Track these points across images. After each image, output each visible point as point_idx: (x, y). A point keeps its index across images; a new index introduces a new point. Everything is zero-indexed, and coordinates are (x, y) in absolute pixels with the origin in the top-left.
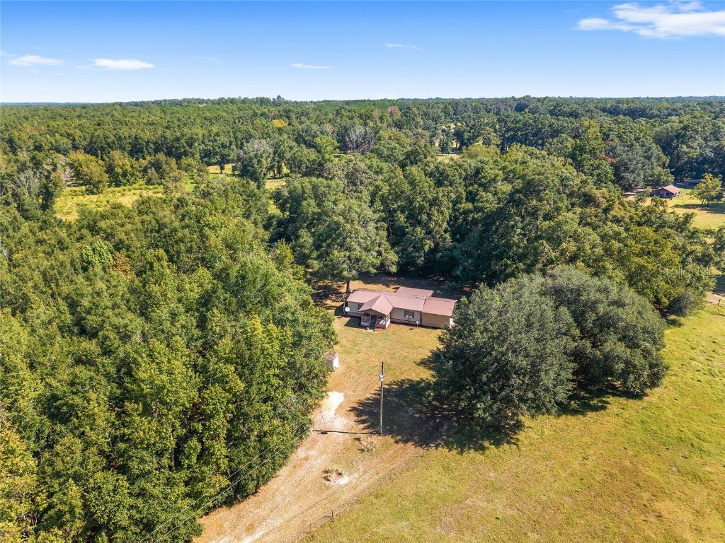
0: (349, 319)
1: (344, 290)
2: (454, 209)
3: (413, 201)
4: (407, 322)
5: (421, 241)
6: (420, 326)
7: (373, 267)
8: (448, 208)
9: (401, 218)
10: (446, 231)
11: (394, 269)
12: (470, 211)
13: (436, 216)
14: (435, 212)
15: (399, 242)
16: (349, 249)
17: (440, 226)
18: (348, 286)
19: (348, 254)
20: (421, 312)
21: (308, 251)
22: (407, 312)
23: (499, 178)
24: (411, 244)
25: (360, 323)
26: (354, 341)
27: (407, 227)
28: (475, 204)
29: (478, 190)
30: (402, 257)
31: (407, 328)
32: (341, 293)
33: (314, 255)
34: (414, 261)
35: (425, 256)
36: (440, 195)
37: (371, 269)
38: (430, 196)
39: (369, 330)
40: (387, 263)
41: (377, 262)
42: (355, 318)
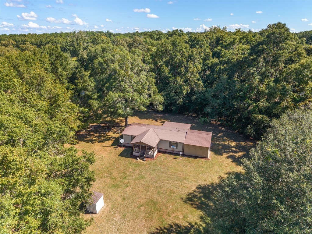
0: (124, 148)
1: (123, 124)
2: (204, 65)
3: (175, 58)
4: (172, 152)
5: (181, 88)
6: (183, 155)
7: (143, 106)
8: (200, 63)
9: (166, 70)
10: (198, 80)
11: (160, 108)
12: (217, 64)
13: (191, 68)
14: (191, 65)
15: (164, 89)
16: (123, 91)
17: (195, 76)
18: (126, 121)
19: (122, 94)
20: (183, 144)
21: (91, 93)
22: (171, 143)
23: (236, 41)
24: (173, 90)
25: (132, 154)
26: (124, 173)
27: (170, 77)
28: (221, 59)
29: (221, 50)
30: (166, 99)
31: (172, 157)
32: (121, 126)
33: (96, 96)
34: (175, 102)
35: (183, 98)
36: (194, 53)
37: (142, 107)
38: (186, 54)
39: (139, 160)
40: (156, 103)
41: (147, 102)
42: (129, 148)
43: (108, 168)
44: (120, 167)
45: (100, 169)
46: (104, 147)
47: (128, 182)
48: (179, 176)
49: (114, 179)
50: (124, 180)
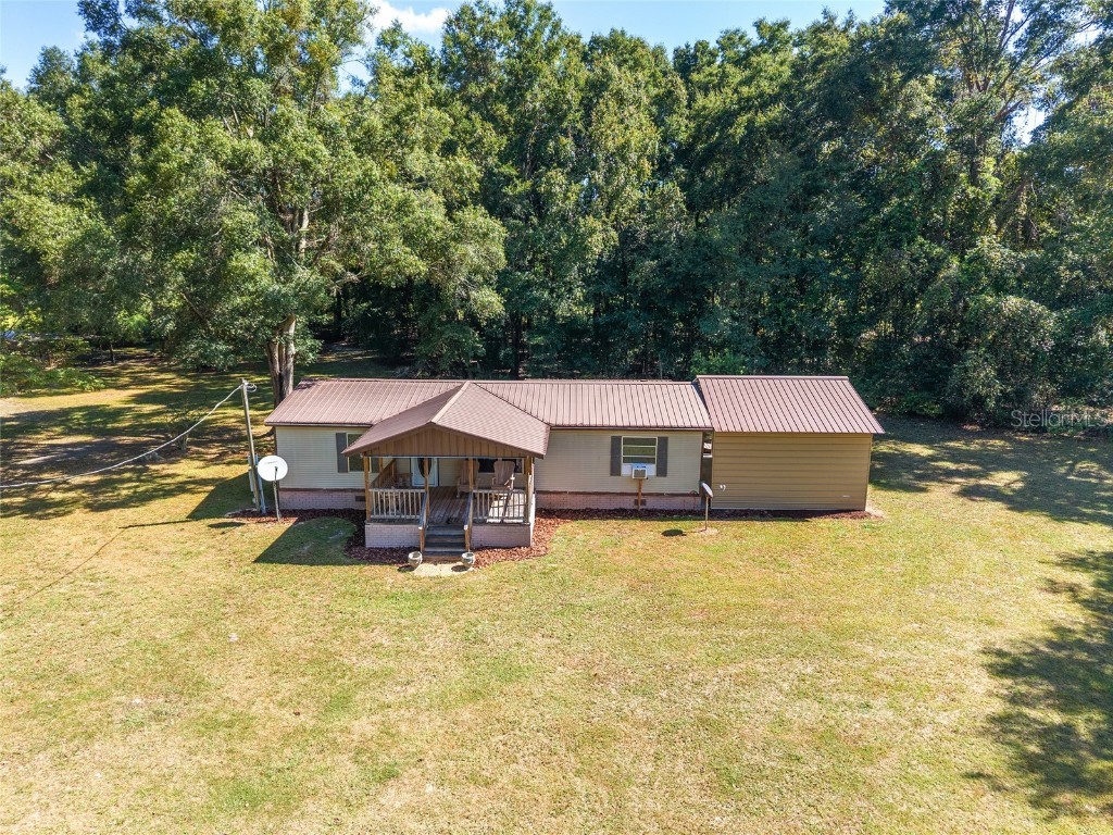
0: (285, 523)
4: (628, 503)
22: (624, 444)
26: (323, 663)
31: (647, 533)
39: (426, 570)
42: (323, 518)
43: (160, 650)
44: (275, 627)
45: (78, 666)
46: (127, 533)
47: (387, 731)
48: (782, 619)
49: (230, 725)
50: (341, 720)
